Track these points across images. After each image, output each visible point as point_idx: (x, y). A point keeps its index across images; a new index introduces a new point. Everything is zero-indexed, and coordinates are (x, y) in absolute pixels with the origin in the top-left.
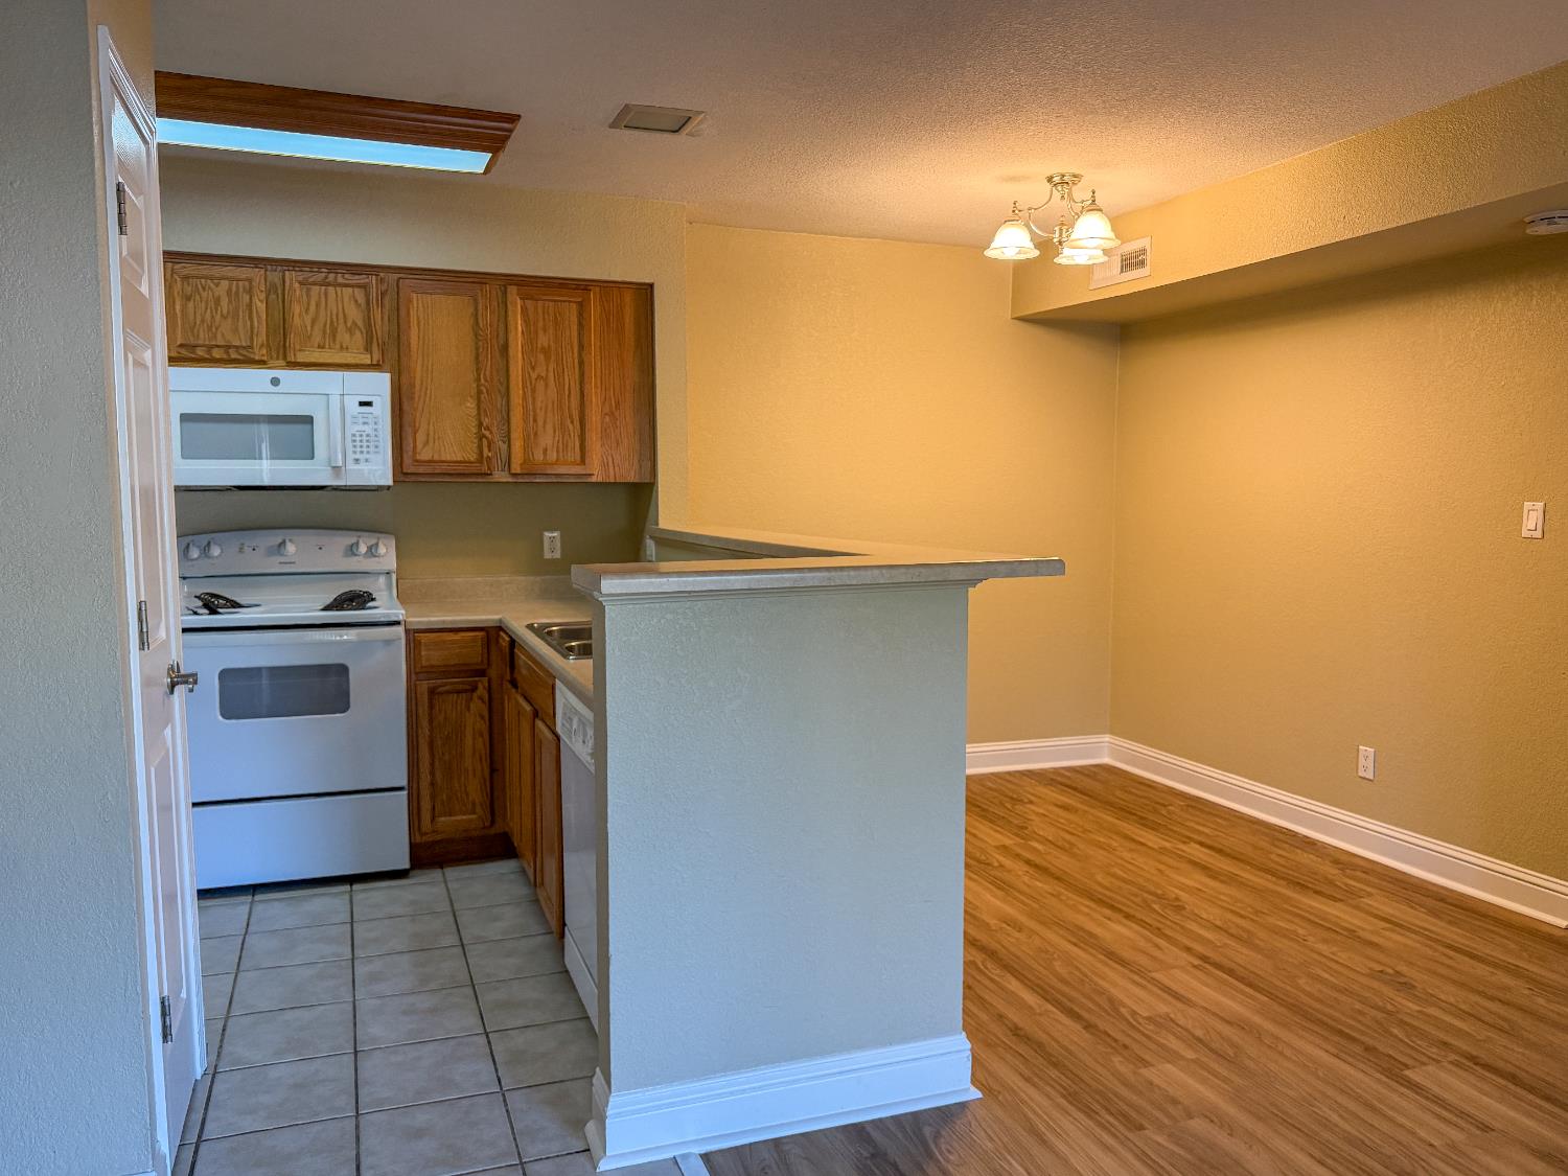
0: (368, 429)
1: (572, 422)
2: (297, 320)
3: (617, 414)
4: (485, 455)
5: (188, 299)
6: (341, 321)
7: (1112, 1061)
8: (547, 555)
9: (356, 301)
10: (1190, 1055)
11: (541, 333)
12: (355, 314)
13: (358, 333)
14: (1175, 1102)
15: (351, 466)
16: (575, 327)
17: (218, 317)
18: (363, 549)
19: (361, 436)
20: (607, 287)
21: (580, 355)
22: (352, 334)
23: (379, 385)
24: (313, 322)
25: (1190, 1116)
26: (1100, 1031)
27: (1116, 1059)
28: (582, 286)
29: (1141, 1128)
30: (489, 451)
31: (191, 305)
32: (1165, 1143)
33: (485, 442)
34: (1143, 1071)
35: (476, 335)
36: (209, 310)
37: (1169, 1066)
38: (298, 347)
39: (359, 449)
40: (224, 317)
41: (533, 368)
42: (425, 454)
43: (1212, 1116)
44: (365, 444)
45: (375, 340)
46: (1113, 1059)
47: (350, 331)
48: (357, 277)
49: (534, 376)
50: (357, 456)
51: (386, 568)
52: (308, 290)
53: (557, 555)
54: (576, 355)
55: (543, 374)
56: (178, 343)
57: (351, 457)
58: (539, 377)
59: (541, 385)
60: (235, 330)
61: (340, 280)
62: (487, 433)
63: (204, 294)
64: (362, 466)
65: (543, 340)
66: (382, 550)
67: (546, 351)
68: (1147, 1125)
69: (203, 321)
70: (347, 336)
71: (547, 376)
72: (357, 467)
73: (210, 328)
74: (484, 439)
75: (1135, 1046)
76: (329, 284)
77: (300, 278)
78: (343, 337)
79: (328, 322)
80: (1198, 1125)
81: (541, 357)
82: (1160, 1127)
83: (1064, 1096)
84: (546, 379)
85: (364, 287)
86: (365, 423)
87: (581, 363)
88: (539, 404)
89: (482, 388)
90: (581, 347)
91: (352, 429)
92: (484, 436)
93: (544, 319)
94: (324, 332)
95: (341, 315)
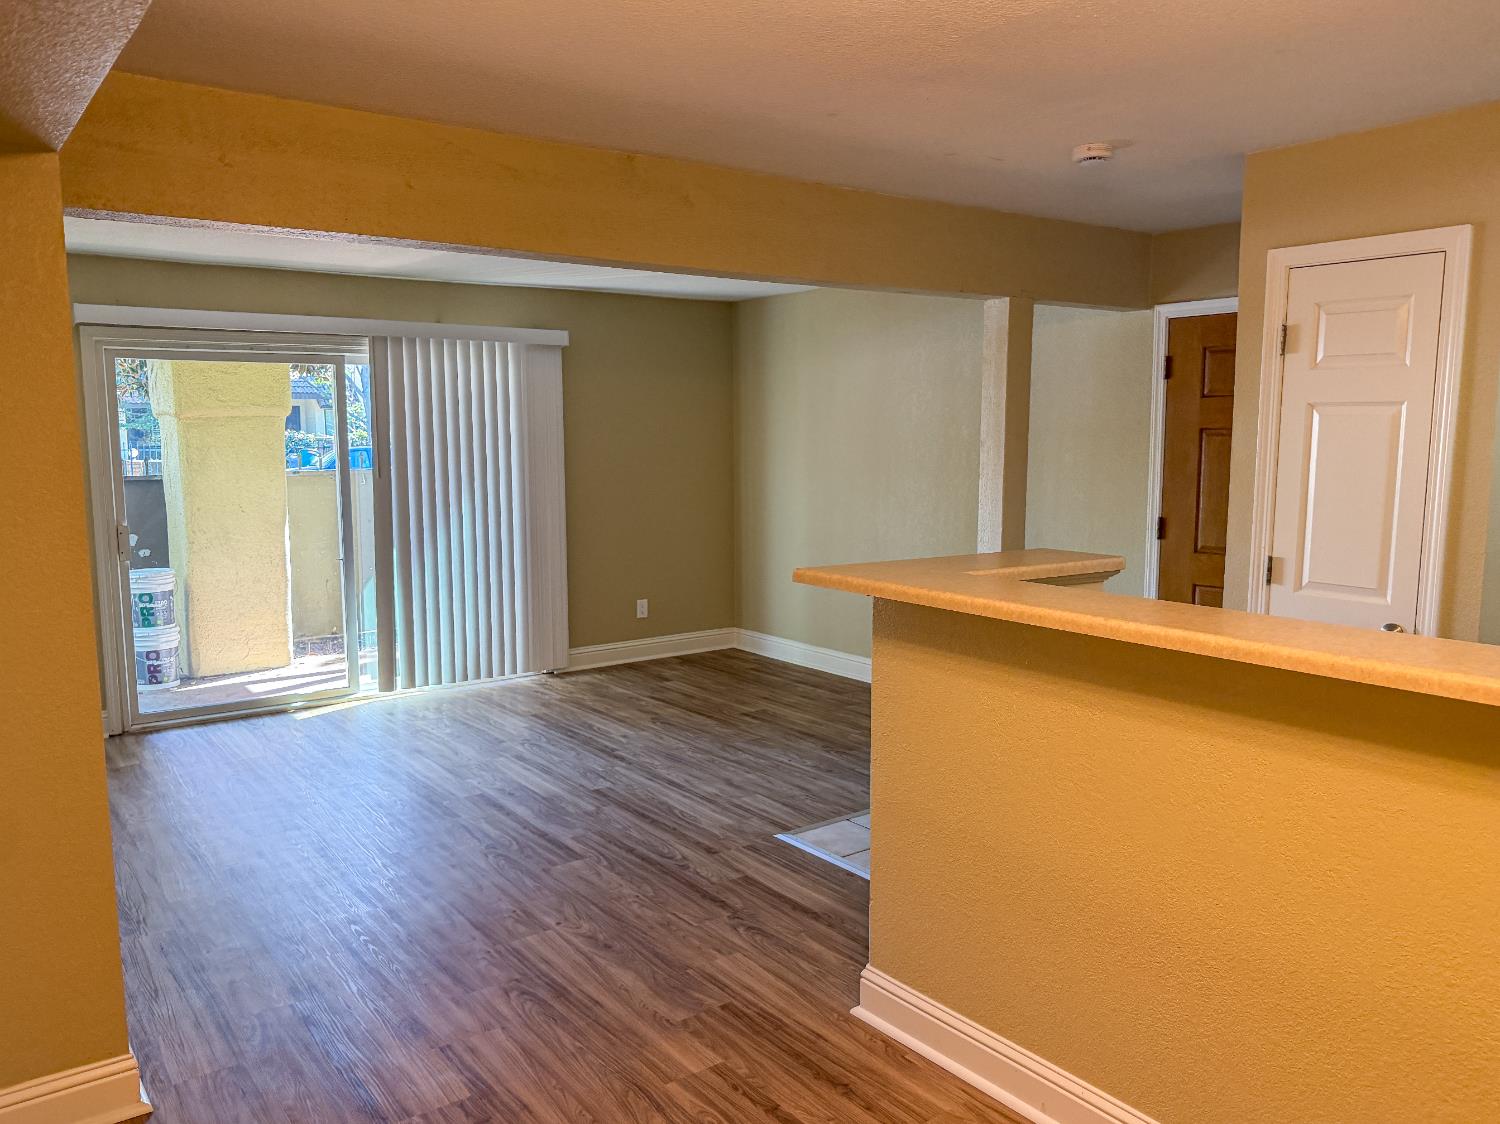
7: (747, 1067)
10: (672, 1087)
14: (696, 1033)
25: (685, 1023)
26: (762, 1105)
27: (744, 1071)
29: (723, 1007)
32: (705, 998)
34: (719, 1061)
37: (695, 1070)
43: (664, 1025)
46: (747, 1071)
68: (719, 1010)
75: (726, 1089)
80: (680, 1016)
82: (710, 1012)
83: (786, 1025)
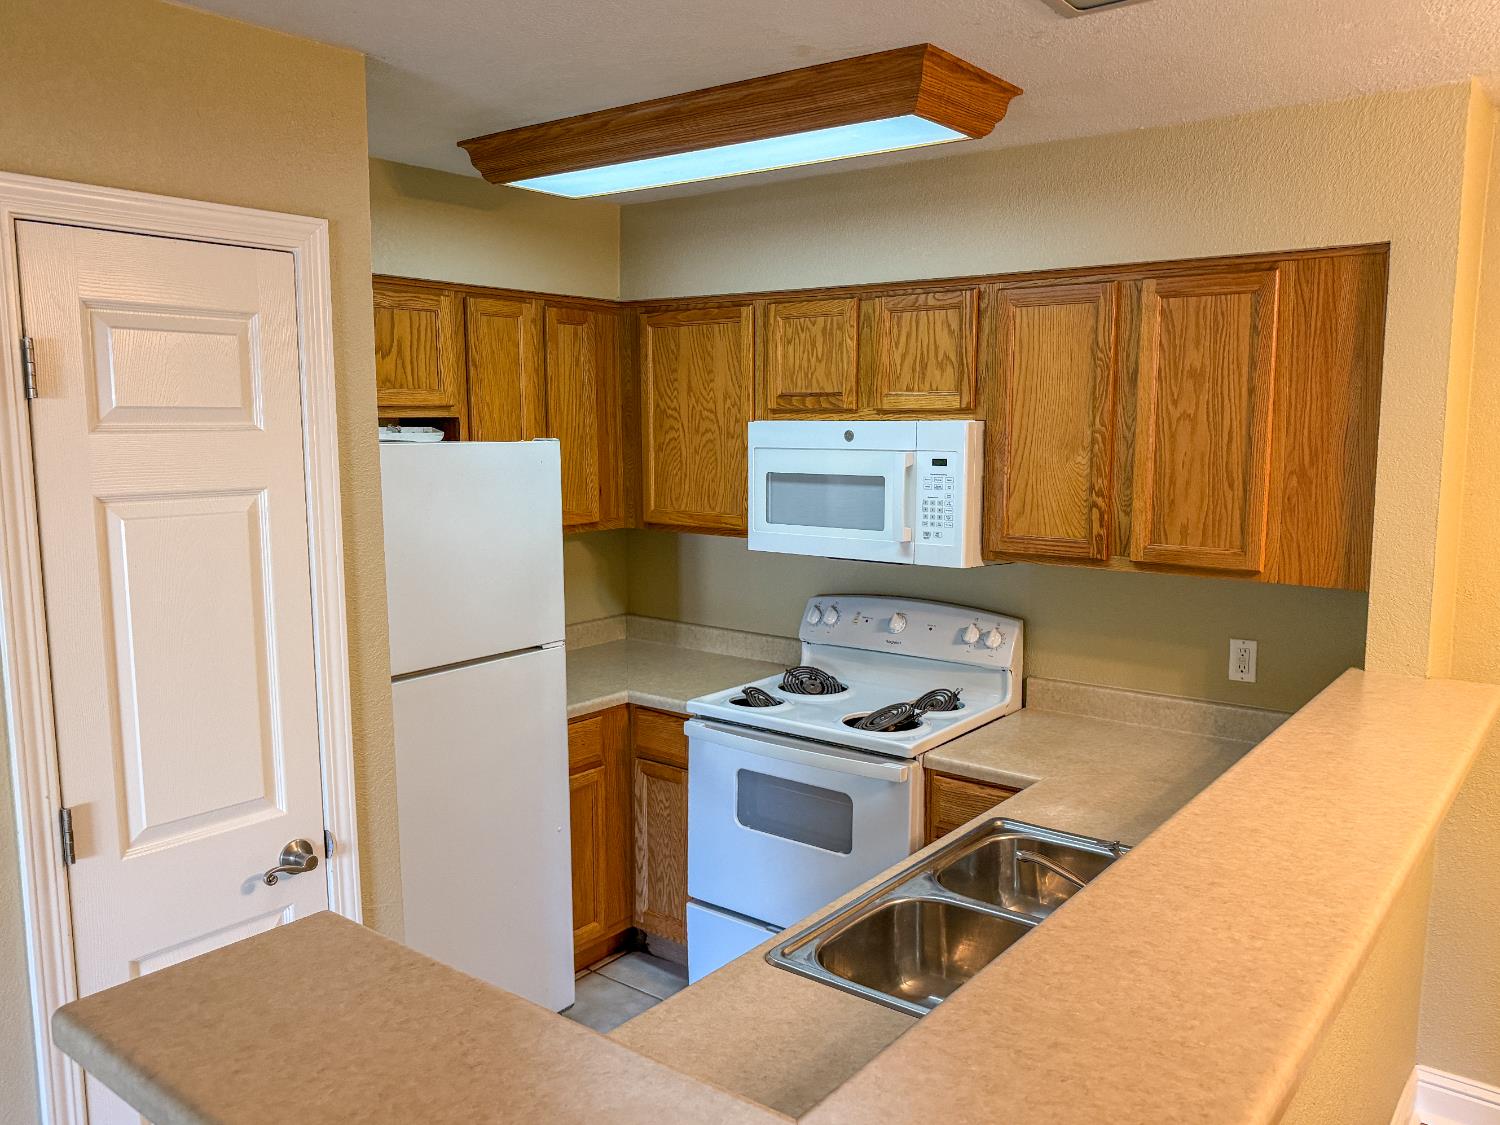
0: (941, 495)
1: (1231, 486)
2: (885, 359)
3: (1312, 473)
4: (1095, 532)
5: (789, 342)
6: (932, 354)
8: (1234, 675)
9: (949, 326)
11: (1191, 345)
12: (946, 343)
13: (949, 370)
15: (920, 541)
16: (1245, 333)
17: (813, 360)
18: (972, 636)
19: (933, 503)
20: (1306, 260)
21: (1250, 379)
22: (943, 370)
23: (958, 437)
24: (904, 357)
28: (1261, 266)
30: (1101, 526)
31: (791, 349)
33: (1095, 513)
35: (1094, 357)
36: (806, 353)
38: (885, 391)
39: (929, 520)
40: (819, 360)
41: (1175, 403)
42: (1019, 529)
44: (936, 514)
45: (966, 376)
47: (941, 366)
48: (950, 295)
49: (1176, 414)
50: (929, 529)
51: (1000, 664)
52: (899, 318)
53: (1250, 677)
54: (1245, 378)
55: (1191, 412)
56: (779, 393)
57: (920, 530)
58: (1185, 416)
59: (1184, 429)
60: (828, 375)
61: (931, 301)
62: (1100, 501)
63: (803, 336)
64: (933, 541)
65: (1193, 358)
66: (994, 640)
67: (1196, 375)
69: (800, 367)
70: (937, 373)
71: (1195, 414)
72: (925, 543)
73: (806, 375)
74: (1095, 510)
76: (918, 309)
77: (890, 305)
78: (933, 372)
79: (919, 356)
81: (1189, 385)
84: (1193, 420)
85: (958, 307)
86: (937, 488)
87: (1251, 391)
88: (1180, 458)
89: (1097, 435)
90: (1253, 365)
91: (922, 494)
92: (1095, 505)
93: (1197, 325)
94: (914, 370)
95: (932, 347)
